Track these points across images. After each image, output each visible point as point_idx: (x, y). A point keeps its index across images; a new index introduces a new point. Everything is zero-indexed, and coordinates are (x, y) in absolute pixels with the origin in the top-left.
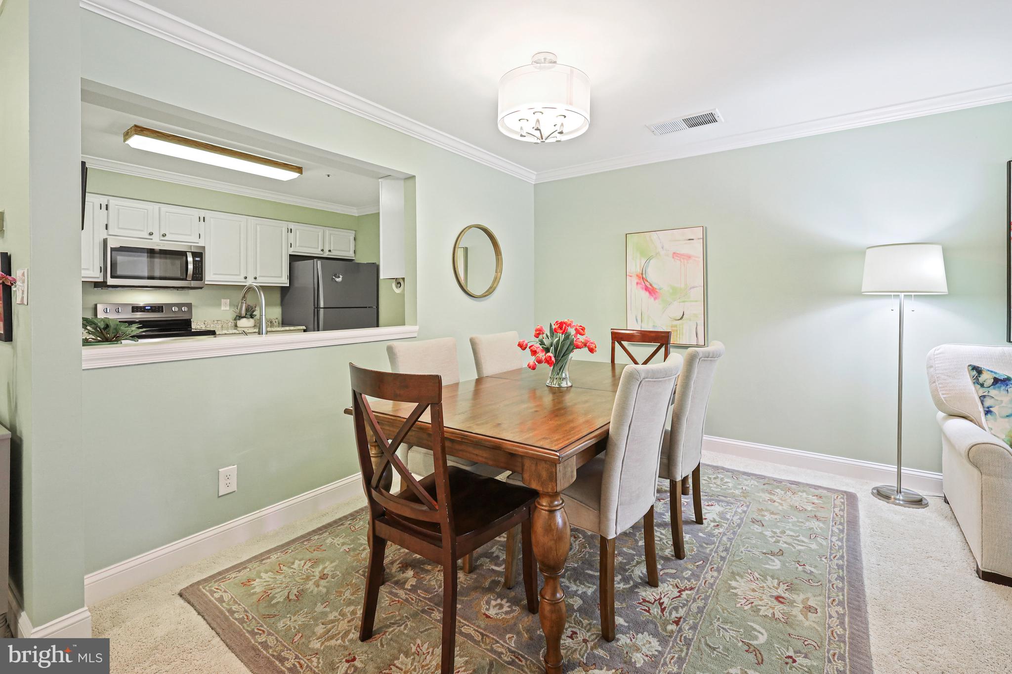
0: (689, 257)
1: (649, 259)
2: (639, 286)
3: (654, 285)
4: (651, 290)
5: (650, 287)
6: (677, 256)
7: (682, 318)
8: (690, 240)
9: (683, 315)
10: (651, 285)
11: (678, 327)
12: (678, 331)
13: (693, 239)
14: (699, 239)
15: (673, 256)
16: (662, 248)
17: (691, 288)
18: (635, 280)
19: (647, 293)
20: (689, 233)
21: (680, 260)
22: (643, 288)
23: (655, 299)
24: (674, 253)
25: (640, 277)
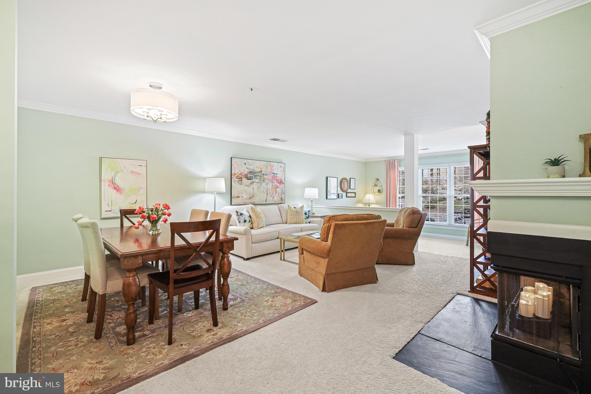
0: (140, 174)
1: (117, 173)
2: (110, 187)
3: (119, 187)
4: (117, 189)
5: (117, 187)
6: (133, 173)
7: (136, 203)
8: (139, 166)
9: (136, 201)
10: (118, 186)
11: (133, 207)
13: (141, 166)
14: (145, 166)
15: (131, 172)
16: (125, 168)
17: (140, 189)
18: (107, 183)
19: (115, 191)
20: (140, 163)
21: (135, 175)
22: (112, 188)
23: (120, 193)
25: (110, 182)
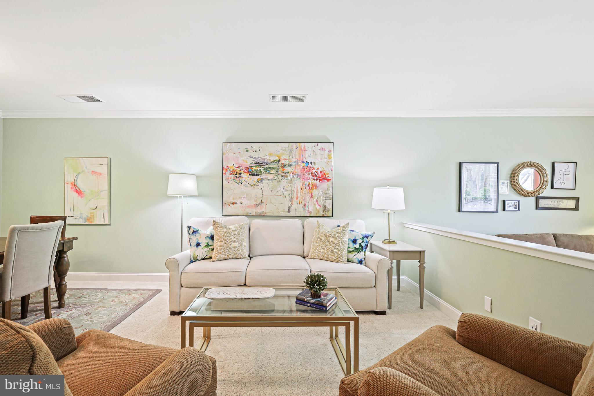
0: (101, 174)
1: (78, 174)
2: (73, 190)
3: (81, 189)
4: (79, 192)
5: (79, 190)
6: (94, 173)
7: (96, 208)
8: (101, 164)
9: (97, 207)
10: (79, 189)
11: (94, 213)
12: (94, 216)
13: (102, 164)
14: (106, 164)
15: (92, 173)
16: (86, 168)
17: (101, 191)
18: (70, 186)
19: (77, 194)
20: (101, 161)
21: (96, 176)
22: (74, 191)
23: (82, 197)
24: (93, 171)
25: (73, 184)
